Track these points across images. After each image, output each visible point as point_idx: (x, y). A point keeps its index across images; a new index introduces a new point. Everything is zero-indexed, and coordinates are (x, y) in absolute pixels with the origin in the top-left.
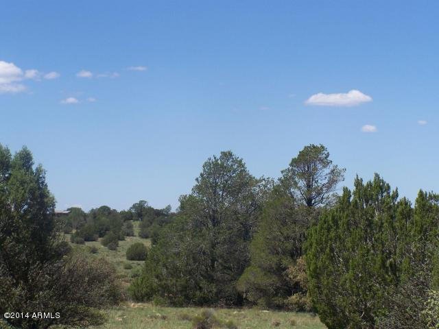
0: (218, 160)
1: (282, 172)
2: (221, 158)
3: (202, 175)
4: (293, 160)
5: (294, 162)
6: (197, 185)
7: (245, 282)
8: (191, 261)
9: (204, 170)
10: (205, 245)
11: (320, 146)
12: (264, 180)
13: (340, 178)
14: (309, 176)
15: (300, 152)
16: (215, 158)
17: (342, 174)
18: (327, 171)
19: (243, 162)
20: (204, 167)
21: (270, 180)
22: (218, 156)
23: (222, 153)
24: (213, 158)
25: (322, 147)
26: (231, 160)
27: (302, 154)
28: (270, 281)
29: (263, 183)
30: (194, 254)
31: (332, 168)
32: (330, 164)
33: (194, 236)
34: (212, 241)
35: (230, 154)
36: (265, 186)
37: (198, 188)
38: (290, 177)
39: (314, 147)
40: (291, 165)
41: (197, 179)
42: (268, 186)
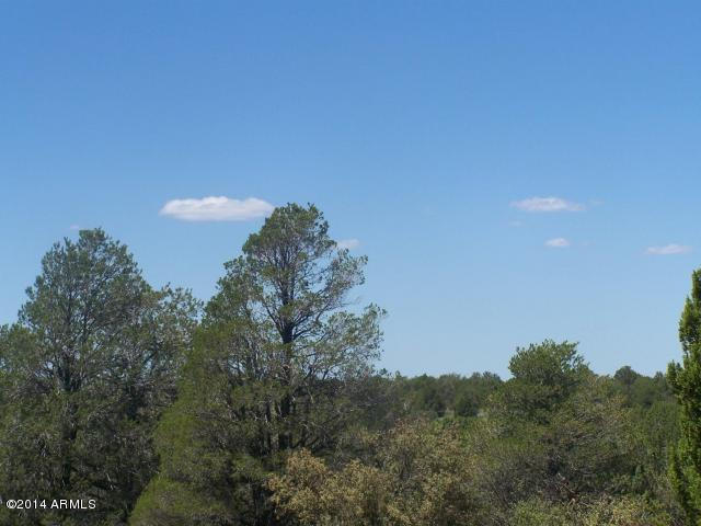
0: (73, 248)
1: (227, 265)
2: (82, 243)
3: (39, 281)
4: (251, 237)
5: (254, 244)
6: (28, 303)
7: (149, 513)
8: (22, 469)
9: (46, 270)
10: (51, 434)
11: (307, 208)
12: (170, 292)
13: (355, 278)
14: (285, 274)
15: (267, 220)
16: (68, 244)
17: (360, 267)
18: (324, 262)
19: (128, 253)
20: (44, 263)
21: (183, 292)
22: (75, 240)
23: (81, 233)
24: (63, 244)
25: (313, 209)
26: (103, 248)
27: (271, 224)
28: (209, 511)
29: (169, 299)
30: (26, 453)
31: (335, 255)
32: (332, 247)
33: (25, 415)
34: (66, 426)
35: (100, 236)
36: (173, 307)
37: (32, 311)
38: (245, 275)
39: (297, 210)
40: (246, 249)
41: (29, 291)
42: (179, 306)
